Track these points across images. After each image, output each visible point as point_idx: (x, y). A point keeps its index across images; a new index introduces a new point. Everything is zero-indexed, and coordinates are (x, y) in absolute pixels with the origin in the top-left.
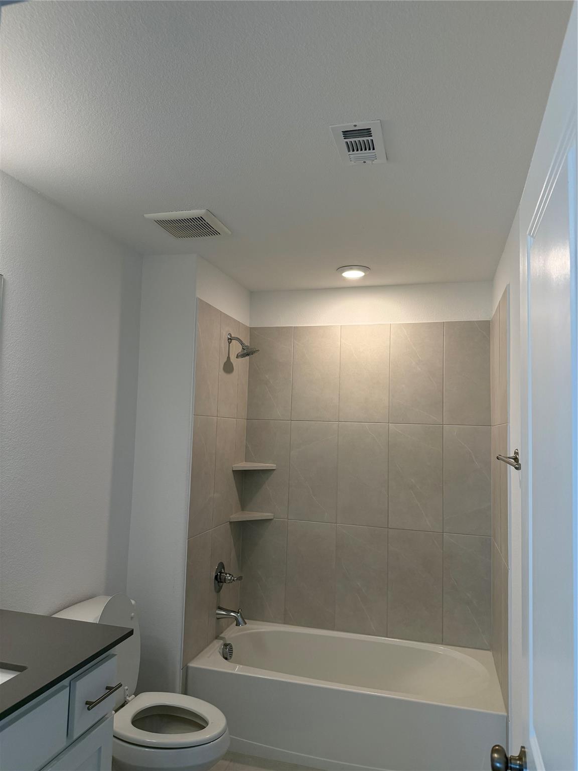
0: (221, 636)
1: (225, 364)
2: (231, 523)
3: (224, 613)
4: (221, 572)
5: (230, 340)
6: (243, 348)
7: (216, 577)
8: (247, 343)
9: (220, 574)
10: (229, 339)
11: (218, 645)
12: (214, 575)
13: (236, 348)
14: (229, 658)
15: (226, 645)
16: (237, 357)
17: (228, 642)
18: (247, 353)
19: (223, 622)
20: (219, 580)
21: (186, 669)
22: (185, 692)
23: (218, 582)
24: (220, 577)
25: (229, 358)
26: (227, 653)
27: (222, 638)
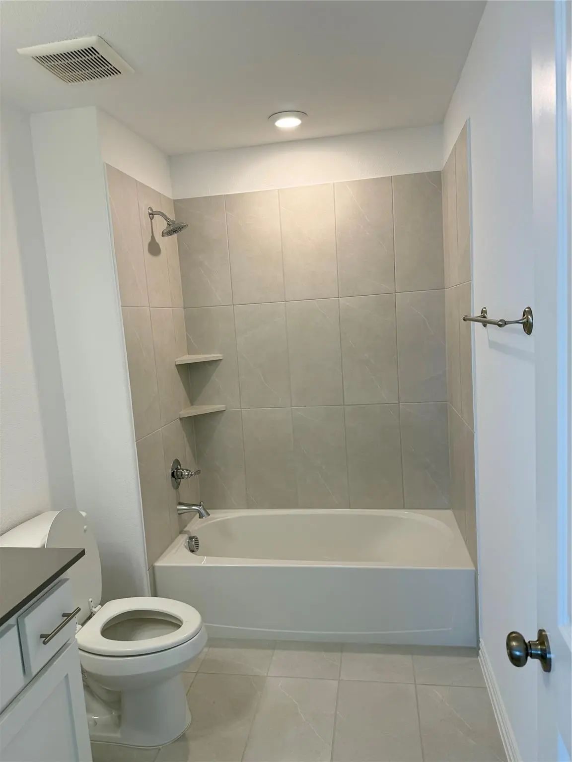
0: (185, 530)
1: (150, 244)
2: (181, 419)
3: (186, 508)
4: (177, 469)
5: (152, 215)
6: (168, 224)
7: (173, 475)
8: (172, 217)
9: (177, 472)
10: (150, 214)
11: (183, 540)
12: (170, 472)
13: (160, 225)
14: (195, 550)
15: (191, 538)
16: (163, 236)
17: (193, 535)
18: (173, 230)
19: (185, 516)
20: (176, 477)
21: (152, 569)
22: (155, 594)
23: (175, 479)
24: (177, 473)
25: (153, 237)
26: (193, 546)
27: (186, 532)
